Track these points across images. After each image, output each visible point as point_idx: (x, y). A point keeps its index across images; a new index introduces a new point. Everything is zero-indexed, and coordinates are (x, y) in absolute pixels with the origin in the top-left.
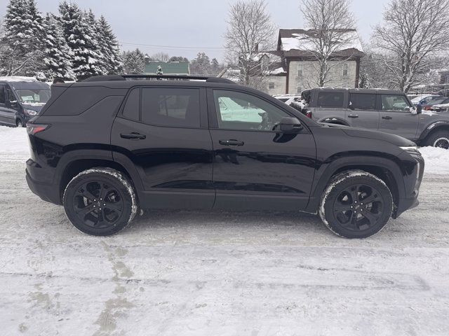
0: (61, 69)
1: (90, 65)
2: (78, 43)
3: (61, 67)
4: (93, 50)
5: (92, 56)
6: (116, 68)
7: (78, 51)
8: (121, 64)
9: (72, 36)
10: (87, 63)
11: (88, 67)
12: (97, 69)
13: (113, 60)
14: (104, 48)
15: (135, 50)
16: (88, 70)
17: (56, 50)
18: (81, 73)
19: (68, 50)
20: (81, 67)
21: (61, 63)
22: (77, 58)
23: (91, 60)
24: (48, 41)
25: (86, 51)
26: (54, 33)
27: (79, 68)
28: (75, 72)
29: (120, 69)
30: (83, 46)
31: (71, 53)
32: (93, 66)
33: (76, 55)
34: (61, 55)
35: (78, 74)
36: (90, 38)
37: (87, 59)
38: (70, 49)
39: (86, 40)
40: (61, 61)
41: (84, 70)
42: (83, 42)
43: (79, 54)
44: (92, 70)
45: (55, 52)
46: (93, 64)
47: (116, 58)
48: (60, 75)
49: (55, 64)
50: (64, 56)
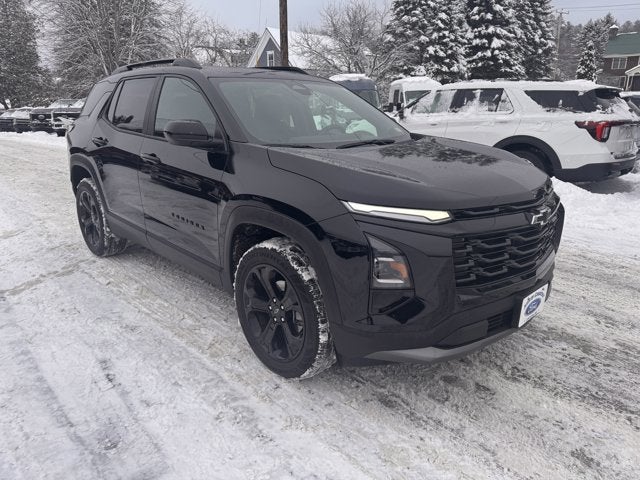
0: (447, 61)
1: (494, 49)
2: (482, 19)
3: (448, 57)
4: (502, 26)
5: (499, 37)
6: (540, 51)
7: (480, 32)
8: (550, 44)
9: (476, 9)
10: (489, 48)
11: (488, 54)
12: (502, 56)
13: (537, 40)
14: (527, 21)
15: (602, 17)
16: (489, 59)
17: (446, 33)
18: (477, 63)
19: (466, 31)
20: (480, 54)
21: (450, 52)
22: (477, 42)
23: (496, 43)
24: (439, 22)
25: (491, 29)
26: (449, 9)
27: (475, 57)
28: (469, 62)
29: (547, 52)
30: (488, 23)
31: (470, 35)
32: (497, 52)
33: (476, 37)
34: (451, 41)
35: (473, 65)
36: (502, 8)
37: (490, 43)
38: (470, 30)
39: (495, 13)
40: (451, 48)
41: (482, 59)
42: (489, 16)
43: (480, 36)
44: (494, 58)
45: (444, 37)
46: (498, 49)
47: (543, 35)
48: (445, 69)
49: (442, 54)
50: (455, 40)
